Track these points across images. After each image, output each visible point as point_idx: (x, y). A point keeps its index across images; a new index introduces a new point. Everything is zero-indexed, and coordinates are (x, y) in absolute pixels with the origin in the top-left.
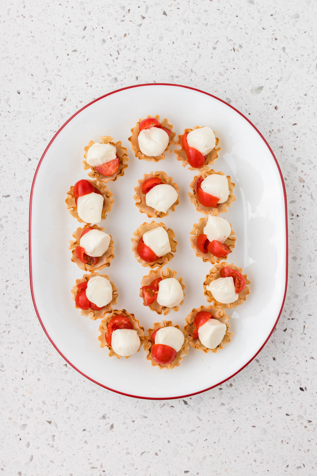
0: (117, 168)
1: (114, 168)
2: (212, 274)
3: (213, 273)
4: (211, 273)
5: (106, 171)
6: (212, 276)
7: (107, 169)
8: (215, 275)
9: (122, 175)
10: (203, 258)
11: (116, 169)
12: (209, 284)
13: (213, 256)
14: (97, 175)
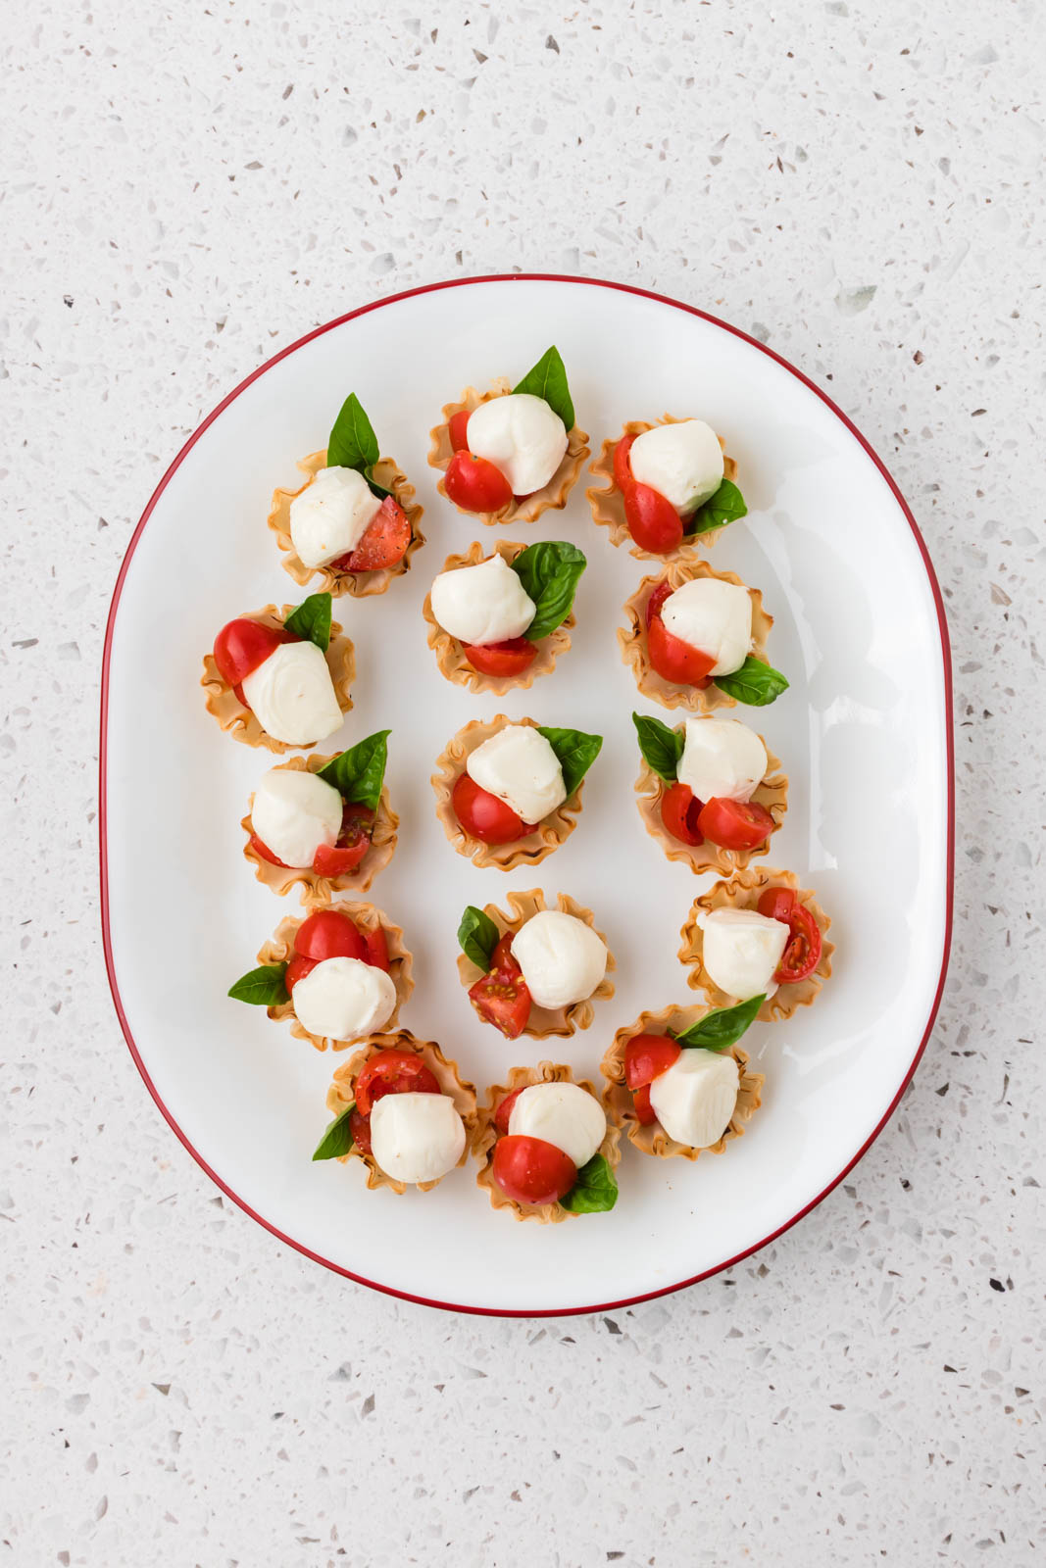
3: (741, 885)
13: (721, 851)
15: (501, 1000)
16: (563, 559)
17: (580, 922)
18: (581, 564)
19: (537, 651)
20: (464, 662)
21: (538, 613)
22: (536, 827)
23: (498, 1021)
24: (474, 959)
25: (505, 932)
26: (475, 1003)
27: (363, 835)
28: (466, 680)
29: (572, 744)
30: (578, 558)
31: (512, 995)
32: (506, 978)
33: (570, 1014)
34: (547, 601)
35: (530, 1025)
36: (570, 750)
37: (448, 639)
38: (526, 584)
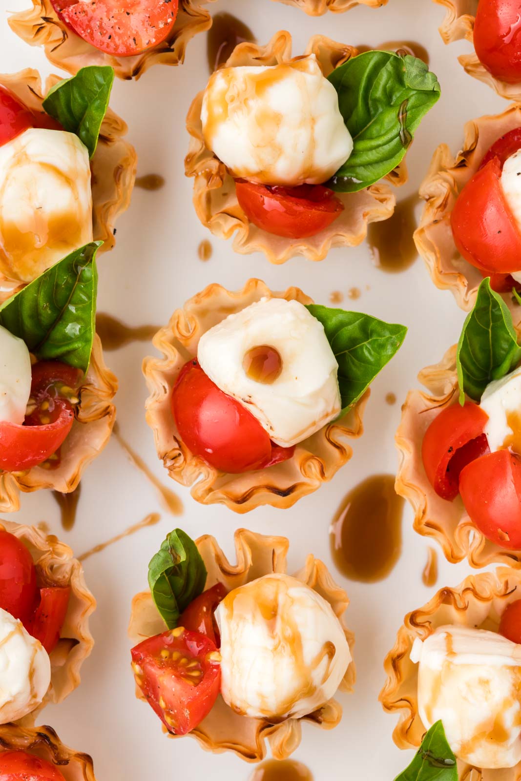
0: (166, 24)
1: (152, 20)
2: (470, 596)
3: (476, 595)
4: (467, 589)
5: (110, 31)
6: (465, 608)
7: (120, 25)
8: (480, 608)
9: (174, 62)
10: (424, 512)
11: (161, 26)
12: (431, 632)
13: (466, 524)
14: (50, 34)
15: (179, 677)
16: (407, 83)
17: (326, 606)
18: (433, 94)
19: (342, 208)
20: (233, 203)
21: (354, 154)
22: (290, 451)
23: (162, 704)
24: (160, 605)
25: (215, 583)
26: (137, 668)
27: (64, 406)
28: (232, 230)
29: (357, 334)
30: (429, 86)
31: (195, 674)
32: (194, 646)
33: (267, 730)
34: (371, 139)
35: (204, 726)
36: (354, 341)
37: (214, 164)
38: (346, 108)
